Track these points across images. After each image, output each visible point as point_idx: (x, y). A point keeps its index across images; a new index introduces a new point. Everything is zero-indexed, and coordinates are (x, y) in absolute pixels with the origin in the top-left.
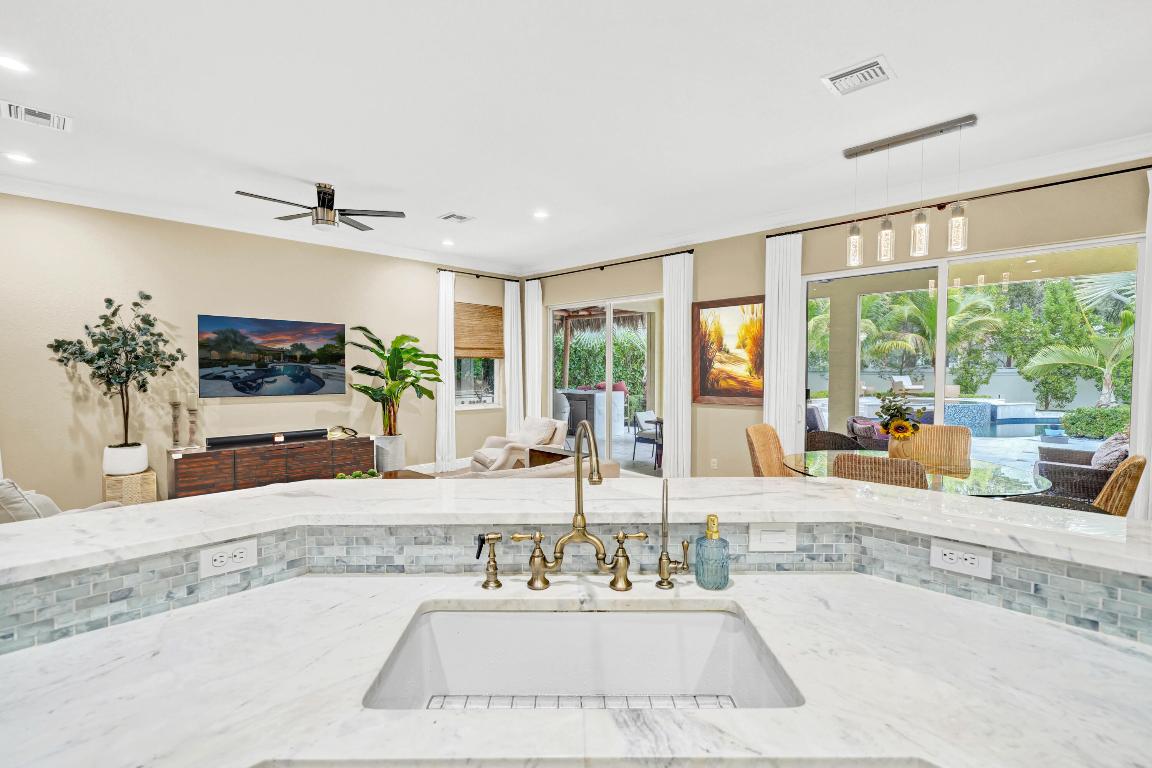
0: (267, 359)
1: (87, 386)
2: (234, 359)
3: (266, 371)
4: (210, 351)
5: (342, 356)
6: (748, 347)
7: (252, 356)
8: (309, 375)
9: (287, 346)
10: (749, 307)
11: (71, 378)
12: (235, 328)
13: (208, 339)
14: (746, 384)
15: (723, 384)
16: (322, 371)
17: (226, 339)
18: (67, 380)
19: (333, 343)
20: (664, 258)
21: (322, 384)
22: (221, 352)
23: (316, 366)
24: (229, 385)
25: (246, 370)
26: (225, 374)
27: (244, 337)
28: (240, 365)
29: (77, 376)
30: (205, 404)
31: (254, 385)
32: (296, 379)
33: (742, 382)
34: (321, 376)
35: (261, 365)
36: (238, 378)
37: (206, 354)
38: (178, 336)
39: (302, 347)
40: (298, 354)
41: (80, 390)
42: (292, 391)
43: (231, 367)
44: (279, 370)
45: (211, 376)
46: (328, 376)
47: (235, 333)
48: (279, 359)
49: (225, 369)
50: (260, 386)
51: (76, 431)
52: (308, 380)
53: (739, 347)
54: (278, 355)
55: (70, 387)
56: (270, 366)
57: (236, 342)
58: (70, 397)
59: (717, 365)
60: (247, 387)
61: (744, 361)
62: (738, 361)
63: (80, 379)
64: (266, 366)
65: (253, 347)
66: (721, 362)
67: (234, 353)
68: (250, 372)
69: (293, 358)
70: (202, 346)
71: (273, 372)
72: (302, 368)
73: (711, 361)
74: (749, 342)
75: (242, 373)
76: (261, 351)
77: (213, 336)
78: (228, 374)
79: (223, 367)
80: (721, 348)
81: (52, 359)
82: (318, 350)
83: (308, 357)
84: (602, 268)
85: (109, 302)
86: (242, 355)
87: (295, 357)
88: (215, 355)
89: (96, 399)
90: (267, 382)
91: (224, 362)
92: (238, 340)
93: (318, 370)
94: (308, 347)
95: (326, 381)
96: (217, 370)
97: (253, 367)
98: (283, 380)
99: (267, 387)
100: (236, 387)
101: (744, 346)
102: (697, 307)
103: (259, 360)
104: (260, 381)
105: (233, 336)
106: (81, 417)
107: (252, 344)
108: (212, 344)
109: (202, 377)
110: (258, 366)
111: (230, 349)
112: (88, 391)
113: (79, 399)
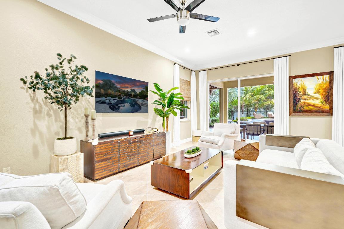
0: (122, 95)
1: (40, 104)
2: (110, 94)
3: (121, 101)
4: (100, 89)
5: (147, 96)
6: (321, 93)
7: (117, 93)
8: (136, 104)
9: (129, 90)
10: (321, 77)
11: (32, 100)
13: (99, 83)
14: (320, 107)
15: (306, 108)
16: (141, 102)
17: (107, 84)
18: (30, 101)
19: (144, 90)
20: (274, 59)
21: (140, 108)
22: (104, 90)
23: (139, 100)
24: (107, 106)
25: (114, 100)
26: (106, 101)
27: (113, 84)
28: (112, 97)
29: (35, 98)
30: (98, 116)
31: (117, 107)
32: (132, 105)
33: (317, 107)
34: (140, 104)
35: (120, 98)
36: (111, 103)
37: (98, 91)
39: (134, 91)
40: (133, 94)
41: (37, 107)
42: (130, 111)
43: (109, 98)
44: (126, 100)
45: (101, 102)
46: (142, 104)
47: (110, 81)
48: (126, 96)
49: (106, 99)
50: (119, 107)
51: (35, 130)
52: (136, 106)
53: (315, 93)
54: (126, 94)
55: (32, 105)
56: (123, 98)
57: (110, 86)
58: (32, 110)
59: (303, 101)
60: (114, 108)
61: (318, 99)
62: (316, 98)
63: (37, 100)
65: (116, 89)
66: (305, 99)
67: (110, 91)
68: (116, 101)
69: (130, 95)
70: (97, 86)
71: (123, 102)
72: (134, 100)
73: (299, 99)
74: (321, 91)
75: (113, 101)
76: (120, 91)
77: (102, 82)
78: (107, 101)
79: (105, 97)
80: (305, 94)
81: (22, 88)
82: (140, 93)
83: (136, 96)
84: (238, 65)
85: (59, 55)
86: (113, 93)
87: (132, 95)
88: (102, 91)
89: (46, 112)
90: (122, 106)
91: (106, 95)
92: (111, 85)
93: (139, 101)
94: (136, 91)
95: (142, 107)
96: (103, 99)
97: (117, 98)
98: (127, 106)
99: (122, 108)
100: (110, 107)
101: (318, 92)
102: (292, 78)
103: (119, 96)
104: (119, 105)
105: (109, 83)
106: (37, 122)
107: (116, 87)
108: (101, 86)
109: (97, 102)
110: (119, 98)
111: (108, 89)
112: (41, 107)
113: (37, 112)
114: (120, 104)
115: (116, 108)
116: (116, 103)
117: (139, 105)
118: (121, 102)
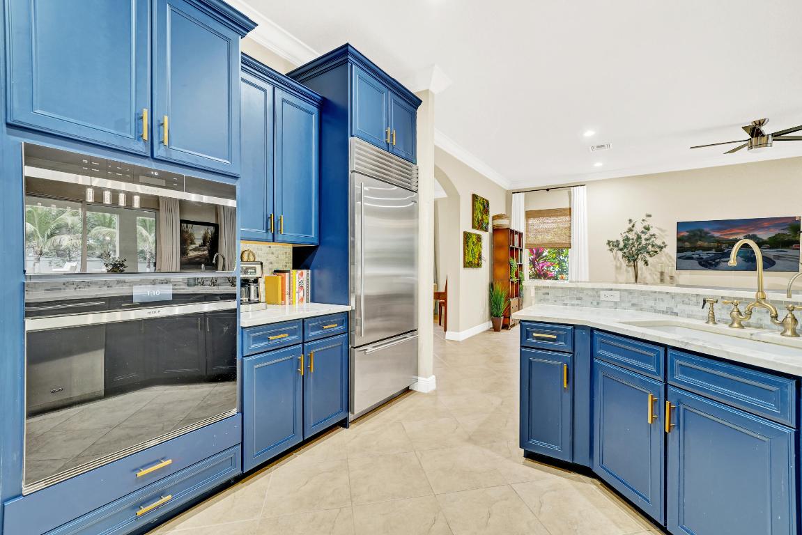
0: (724, 246)
1: (620, 261)
2: (700, 247)
3: (722, 254)
4: (684, 242)
5: (798, 242)
9: (741, 237)
11: (615, 259)
12: (701, 228)
13: (683, 236)
16: (774, 254)
17: (695, 235)
19: (786, 232)
21: (773, 264)
22: (691, 243)
23: (767, 250)
24: (696, 262)
25: (708, 253)
26: (693, 256)
27: (707, 233)
28: (704, 250)
29: (616, 257)
30: (680, 274)
31: (713, 263)
34: (772, 257)
35: (719, 250)
36: (702, 258)
37: (682, 244)
38: (666, 235)
41: (618, 265)
42: (744, 268)
43: (697, 252)
45: (684, 257)
46: (779, 257)
47: (701, 231)
49: (694, 253)
50: (717, 264)
55: (614, 263)
56: (726, 251)
57: (701, 237)
58: (614, 267)
60: (708, 264)
63: (618, 258)
64: (722, 250)
65: (713, 239)
67: (700, 243)
68: (711, 255)
70: (678, 240)
75: (705, 255)
76: (719, 241)
77: (687, 234)
78: (695, 256)
79: (692, 251)
81: (607, 249)
82: (770, 238)
85: (630, 221)
86: (706, 244)
88: (687, 245)
90: (723, 261)
91: (693, 249)
92: (703, 235)
93: (769, 253)
94: (758, 236)
95: (777, 261)
96: (689, 254)
97: (713, 251)
99: (722, 264)
100: (700, 264)
103: (718, 247)
104: (718, 260)
105: (699, 233)
107: (713, 237)
108: (685, 239)
109: (678, 258)
110: (716, 251)
111: (697, 241)
112: (621, 264)
113: (618, 268)
114: (720, 258)
115: (711, 265)
116: (710, 257)
117: (771, 259)
118: (721, 256)
